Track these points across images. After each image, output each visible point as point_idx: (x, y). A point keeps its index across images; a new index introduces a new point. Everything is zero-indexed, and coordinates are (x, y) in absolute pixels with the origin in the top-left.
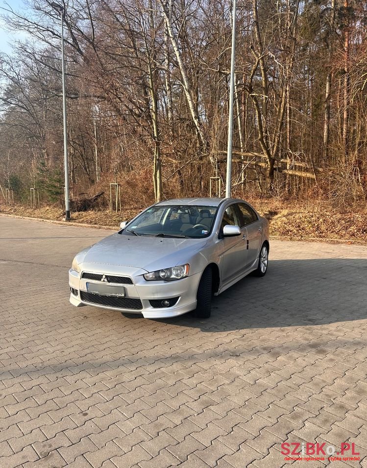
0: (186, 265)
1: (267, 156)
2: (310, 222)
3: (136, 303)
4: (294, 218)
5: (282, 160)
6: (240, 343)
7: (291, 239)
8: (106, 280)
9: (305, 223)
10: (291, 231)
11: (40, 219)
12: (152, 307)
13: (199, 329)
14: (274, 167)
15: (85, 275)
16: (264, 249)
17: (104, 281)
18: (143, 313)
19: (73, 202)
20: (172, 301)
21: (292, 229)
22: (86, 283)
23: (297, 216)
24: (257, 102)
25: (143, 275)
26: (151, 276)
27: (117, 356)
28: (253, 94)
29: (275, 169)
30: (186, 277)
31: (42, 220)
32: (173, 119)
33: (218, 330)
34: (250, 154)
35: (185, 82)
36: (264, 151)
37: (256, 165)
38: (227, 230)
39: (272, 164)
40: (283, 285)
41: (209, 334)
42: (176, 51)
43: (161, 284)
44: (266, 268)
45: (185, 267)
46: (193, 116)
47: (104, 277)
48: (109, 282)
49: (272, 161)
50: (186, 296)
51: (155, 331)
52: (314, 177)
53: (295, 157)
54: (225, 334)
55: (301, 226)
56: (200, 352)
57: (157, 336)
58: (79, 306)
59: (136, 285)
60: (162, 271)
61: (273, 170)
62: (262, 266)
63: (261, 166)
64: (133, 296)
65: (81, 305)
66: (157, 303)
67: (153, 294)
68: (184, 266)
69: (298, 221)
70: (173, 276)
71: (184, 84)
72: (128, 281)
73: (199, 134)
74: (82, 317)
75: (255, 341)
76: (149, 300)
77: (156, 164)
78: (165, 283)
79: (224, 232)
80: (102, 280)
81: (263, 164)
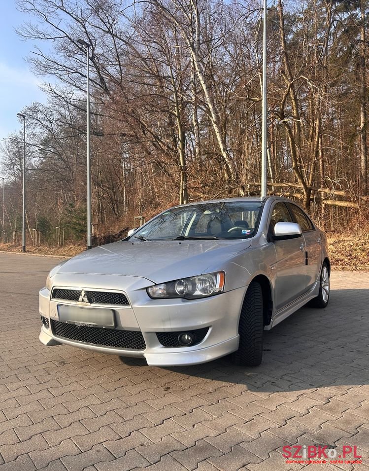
0: (219, 272)
1: (302, 186)
2: (363, 250)
3: (135, 339)
4: (343, 245)
5: (319, 190)
6: (327, 415)
7: (343, 269)
8: (86, 299)
9: (358, 251)
10: (341, 261)
11: (61, 257)
12: (162, 346)
13: (243, 387)
14: (311, 197)
15: (57, 293)
16: (325, 269)
17: (83, 301)
18: (146, 356)
19: (96, 238)
20: (197, 335)
21: (341, 258)
22: (57, 306)
23: (346, 244)
24: (290, 129)
25: (147, 288)
26: (160, 292)
27: (89, 441)
28: (285, 120)
29: (312, 200)
30: (220, 293)
31: (63, 257)
32: (200, 154)
33: (279, 389)
34: (284, 185)
35: (213, 114)
36: (299, 180)
37: (290, 196)
38: (281, 229)
39: (309, 194)
40: (359, 318)
41: (263, 396)
42: (202, 84)
43: (177, 304)
44: (327, 296)
45: (219, 276)
46: (222, 148)
47: (83, 293)
48: (90, 301)
49: (308, 191)
50: (220, 326)
51: (169, 388)
52: (357, 206)
53: (335, 184)
54: (292, 395)
55: (353, 255)
56: (252, 435)
57: (170, 398)
58: (49, 345)
59: (135, 306)
60: (179, 282)
61: (309, 200)
62: (324, 292)
63: (296, 197)
64: (129, 326)
65: (53, 343)
66: (169, 339)
67: (163, 321)
68: (215, 274)
69: (348, 249)
70: (198, 293)
71: (211, 116)
72: (120, 299)
73: (227, 166)
74: (57, 363)
75: (355, 412)
76: (157, 333)
77: (182, 194)
78: (183, 302)
79: (276, 233)
80: (80, 299)
81: (298, 196)
